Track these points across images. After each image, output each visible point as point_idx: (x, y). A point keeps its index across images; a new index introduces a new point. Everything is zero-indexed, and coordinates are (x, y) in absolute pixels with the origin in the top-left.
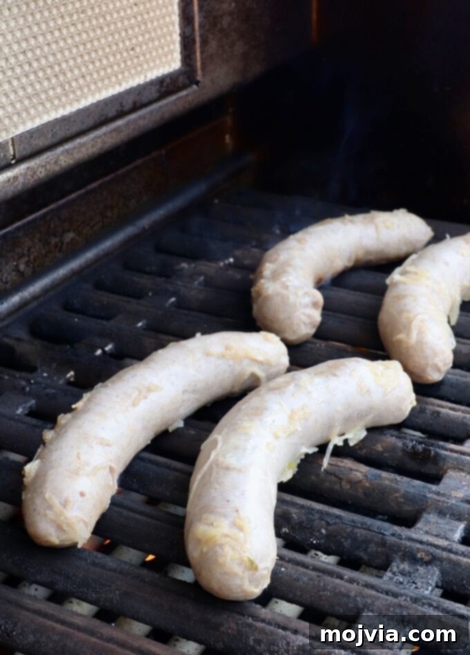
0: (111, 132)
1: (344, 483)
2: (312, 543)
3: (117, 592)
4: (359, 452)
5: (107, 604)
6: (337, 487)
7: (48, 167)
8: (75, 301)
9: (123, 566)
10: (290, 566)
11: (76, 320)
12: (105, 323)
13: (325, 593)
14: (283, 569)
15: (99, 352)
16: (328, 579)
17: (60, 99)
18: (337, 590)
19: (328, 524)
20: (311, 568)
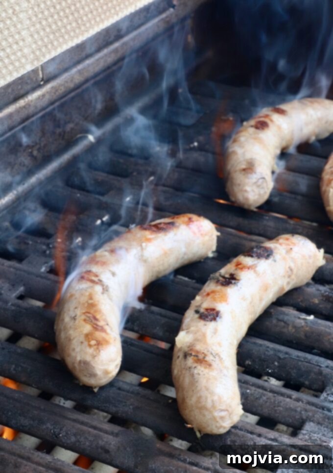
0: (111, 53)
1: (290, 328)
2: (268, 372)
3: (131, 407)
4: (301, 303)
5: (124, 415)
6: (285, 330)
7: (66, 85)
8: (76, 179)
9: (134, 388)
10: (253, 388)
11: (78, 195)
12: (101, 198)
13: (279, 408)
14: (248, 391)
15: (99, 222)
16: (281, 398)
17: (74, 31)
18: (288, 407)
19: (279, 358)
20: (268, 390)
